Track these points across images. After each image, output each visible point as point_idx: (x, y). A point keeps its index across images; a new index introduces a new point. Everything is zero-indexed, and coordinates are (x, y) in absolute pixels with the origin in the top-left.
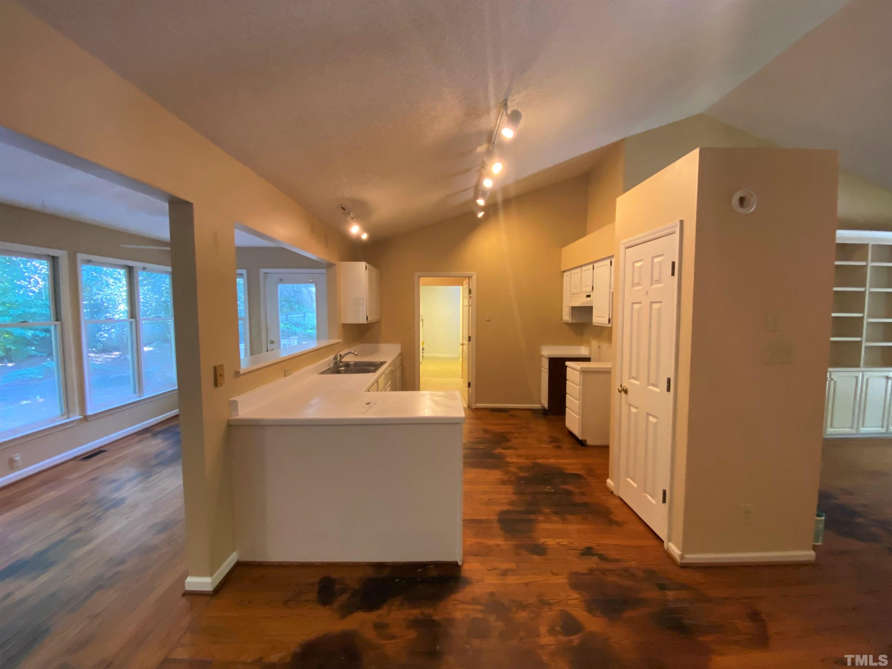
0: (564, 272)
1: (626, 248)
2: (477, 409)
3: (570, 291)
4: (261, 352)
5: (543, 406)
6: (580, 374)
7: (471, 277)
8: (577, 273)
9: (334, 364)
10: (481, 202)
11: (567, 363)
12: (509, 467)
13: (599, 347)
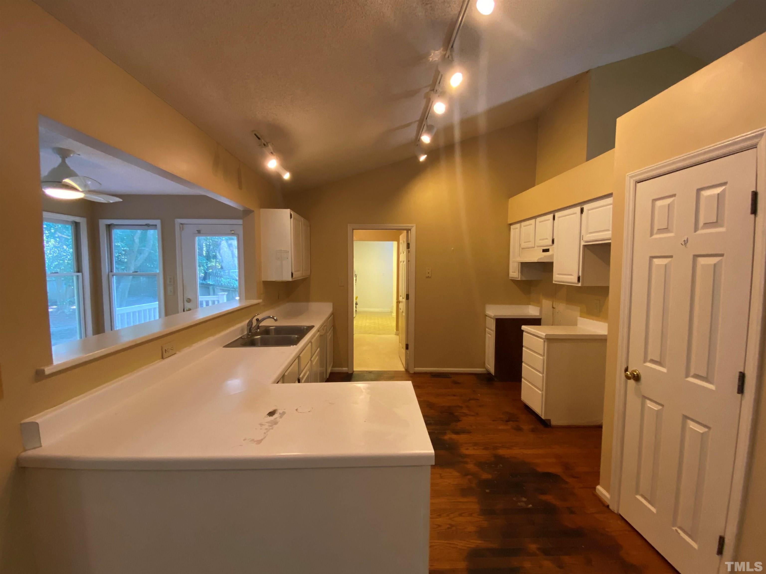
0: (511, 224)
1: (636, 182)
2: (415, 373)
3: (520, 245)
4: (178, 312)
5: (487, 370)
6: (544, 342)
7: (410, 230)
8: (531, 224)
9: (248, 332)
10: (426, 139)
11: (524, 327)
12: (466, 463)
13: (553, 308)
